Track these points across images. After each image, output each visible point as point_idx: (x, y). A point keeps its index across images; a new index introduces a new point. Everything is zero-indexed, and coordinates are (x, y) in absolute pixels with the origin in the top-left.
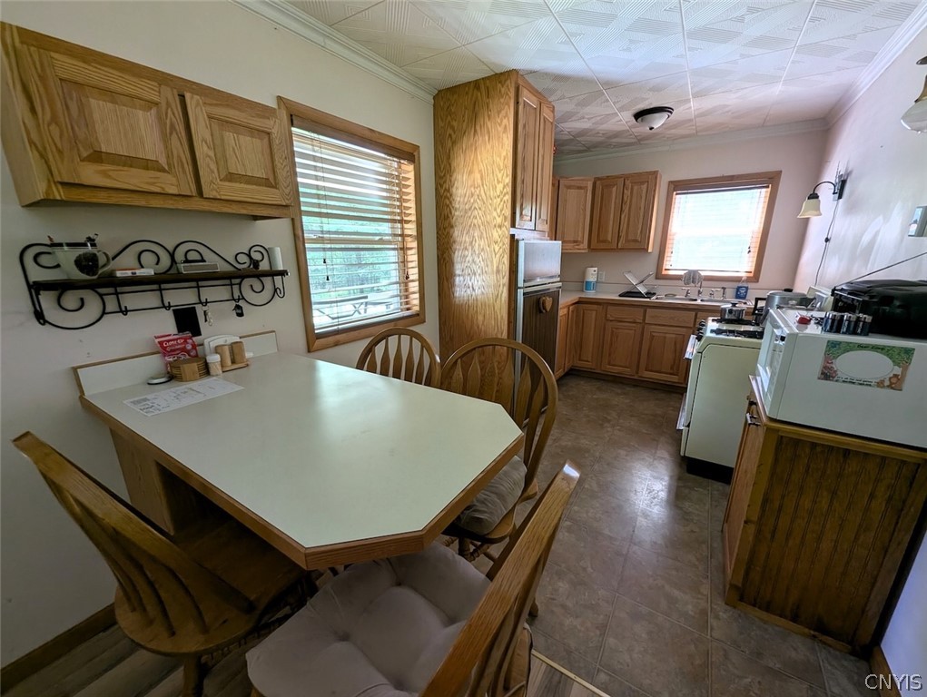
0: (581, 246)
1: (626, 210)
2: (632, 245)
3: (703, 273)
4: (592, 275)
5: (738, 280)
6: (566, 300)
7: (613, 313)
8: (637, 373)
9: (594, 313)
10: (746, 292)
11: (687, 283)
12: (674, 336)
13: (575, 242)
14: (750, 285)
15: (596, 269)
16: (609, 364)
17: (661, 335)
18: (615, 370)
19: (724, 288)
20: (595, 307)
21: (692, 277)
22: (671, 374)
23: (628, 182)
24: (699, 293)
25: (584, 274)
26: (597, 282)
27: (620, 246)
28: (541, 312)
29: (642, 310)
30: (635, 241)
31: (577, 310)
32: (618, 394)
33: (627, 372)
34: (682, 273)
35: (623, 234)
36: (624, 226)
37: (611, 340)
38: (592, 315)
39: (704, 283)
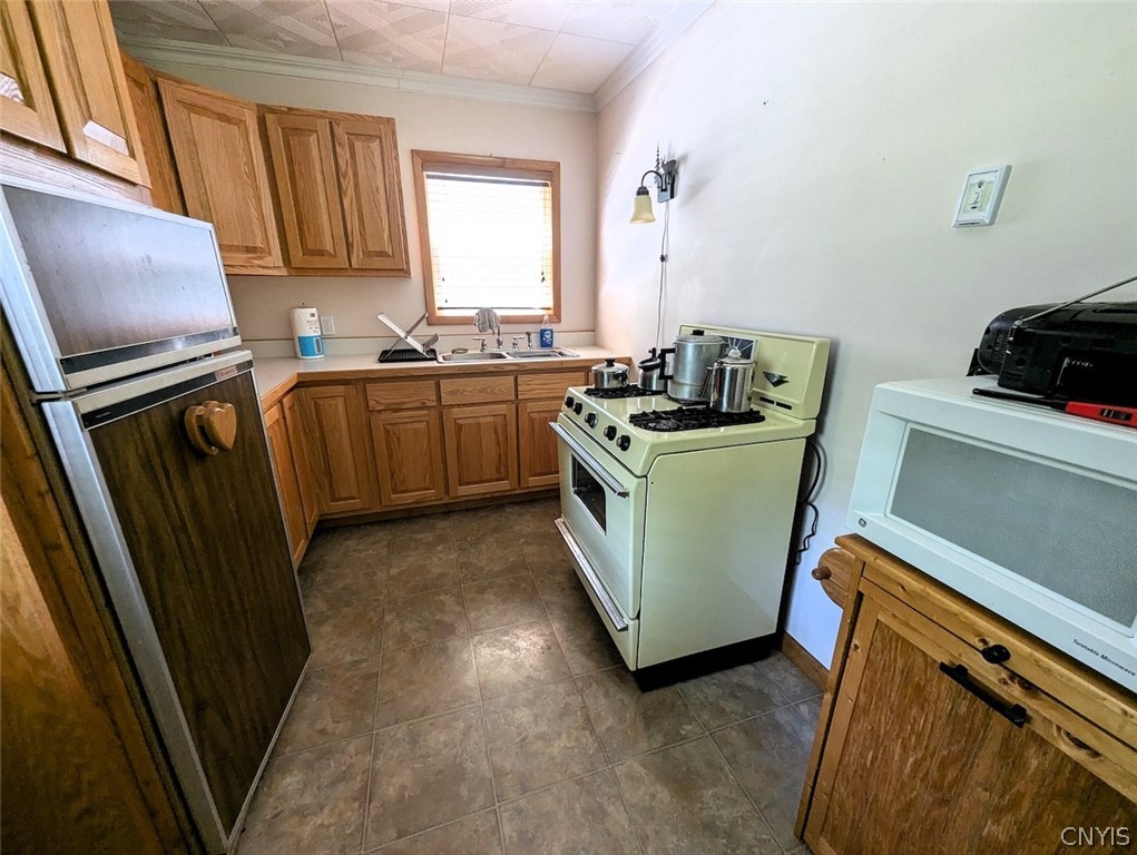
0: (268, 261)
1: (350, 192)
2: (378, 263)
3: (499, 313)
4: (307, 323)
5: (539, 320)
6: (270, 385)
7: (379, 396)
8: (447, 492)
9: (340, 402)
10: (552, 337)
11: (482, 330)
12: (491, 419)
13: (248, 250)
14: (554, 327)
15: (314, 310)
16: (395, 491)
17: (472, 421)
18: (408, 498)
19: (528, 334)
20: (340, 389)
21: (486, 320)
22: (498, 480)
23: (339, 131)
24: (499, 343)
25: (290, 323)
26: (323, 337)
27: (355, 265)
28: (200, 456)
29: (432, 383)
30: (382, 254)
31: (301, 404)
32: (431, 546)
33: (431, 495)
34: (472, 313)
35: (356, 239)
36: (353, 224)
37: (388, 448)
38: (337, 407)
39: (503, 328)
